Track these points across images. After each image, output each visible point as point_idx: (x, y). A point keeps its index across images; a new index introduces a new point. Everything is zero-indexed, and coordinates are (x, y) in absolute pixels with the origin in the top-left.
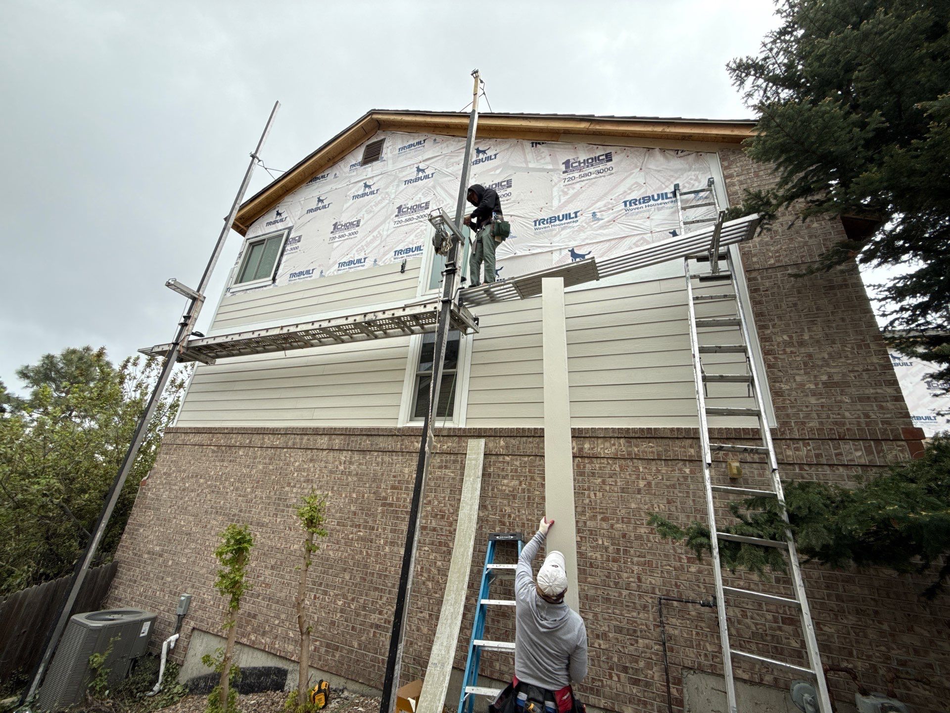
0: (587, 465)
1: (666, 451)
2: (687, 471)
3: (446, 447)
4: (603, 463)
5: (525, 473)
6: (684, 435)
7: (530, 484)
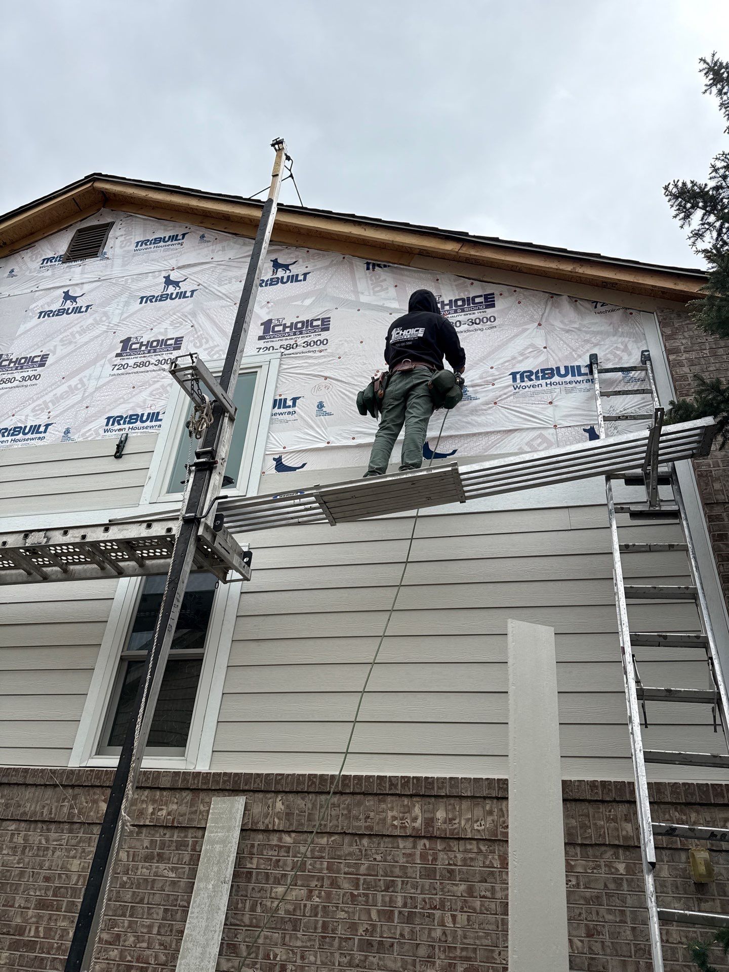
0: (441, 855)
1: (584, 827)
2: (621, 868)
3: (164, 812)
4: (470, 851)
5: (320, 871)
6: (613, 795)
7: (329, 894)
